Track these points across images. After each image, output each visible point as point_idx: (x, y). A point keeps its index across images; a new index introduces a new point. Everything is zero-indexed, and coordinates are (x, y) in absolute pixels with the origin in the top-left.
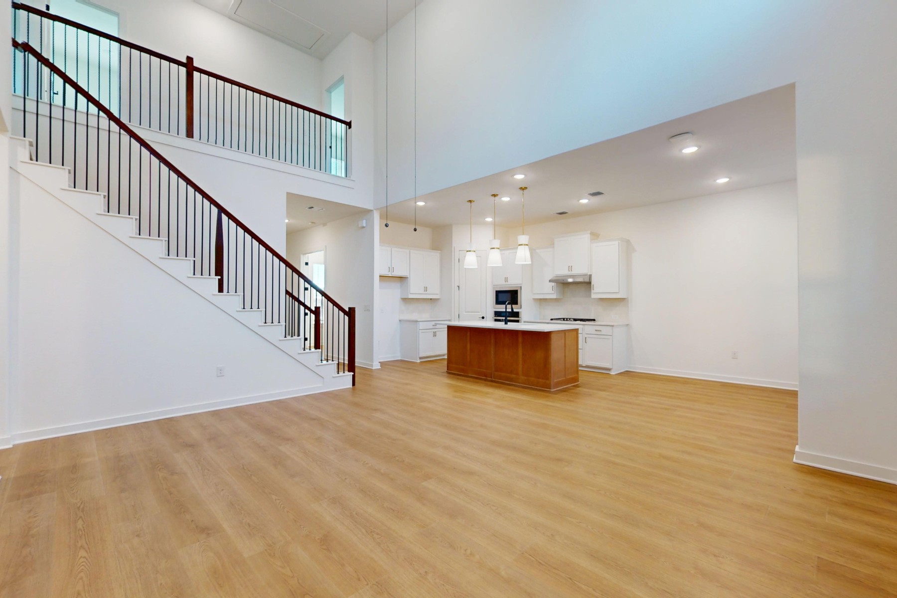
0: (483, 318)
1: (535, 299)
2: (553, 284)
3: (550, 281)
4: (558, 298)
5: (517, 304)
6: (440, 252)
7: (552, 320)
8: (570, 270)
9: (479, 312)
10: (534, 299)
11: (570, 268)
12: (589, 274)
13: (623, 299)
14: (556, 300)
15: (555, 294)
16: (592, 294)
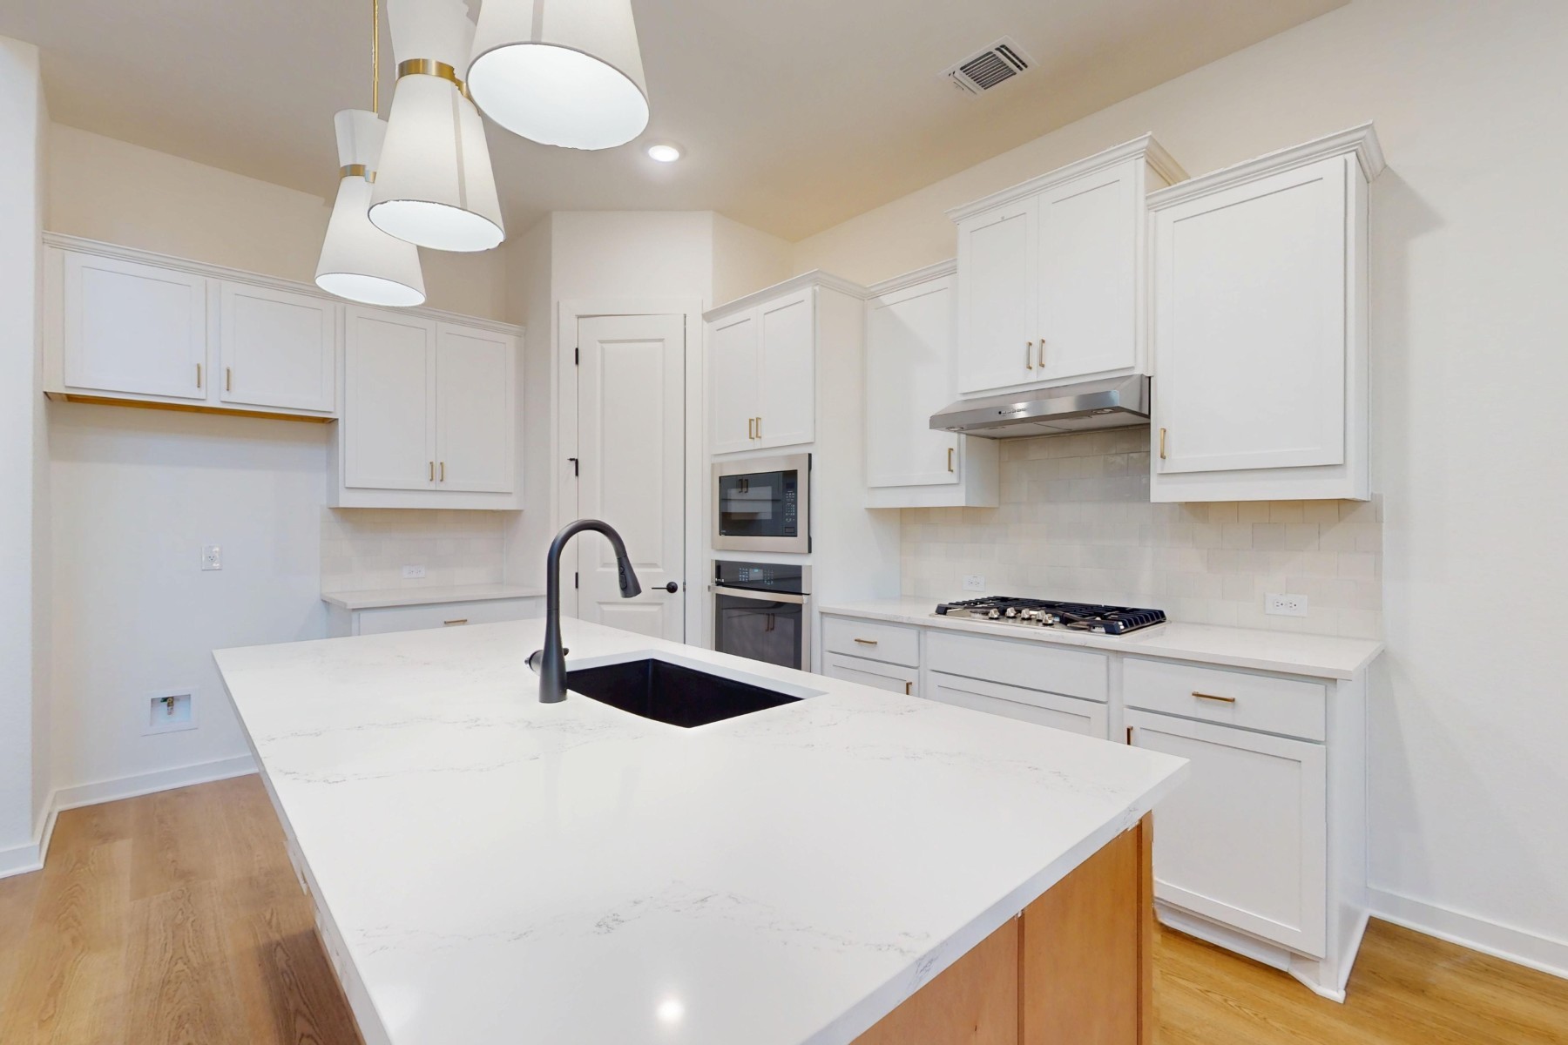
0: (672, 588)
1: (879, 514)
2: (951, 439)
3: (938, 422)
4: (976, 502)
5: (795, 535)
6: (516, 328)
7: (942, 610)
8: (1034, 362)
9: (654, 565)
10: (871, 510)
11: (1035, 354)
12: (1138, 372)
13: (1343, 506)
14: (968, 515)
15: (963, 487)
16: (1154, 480)
